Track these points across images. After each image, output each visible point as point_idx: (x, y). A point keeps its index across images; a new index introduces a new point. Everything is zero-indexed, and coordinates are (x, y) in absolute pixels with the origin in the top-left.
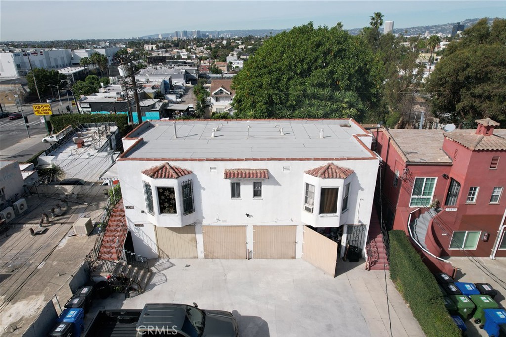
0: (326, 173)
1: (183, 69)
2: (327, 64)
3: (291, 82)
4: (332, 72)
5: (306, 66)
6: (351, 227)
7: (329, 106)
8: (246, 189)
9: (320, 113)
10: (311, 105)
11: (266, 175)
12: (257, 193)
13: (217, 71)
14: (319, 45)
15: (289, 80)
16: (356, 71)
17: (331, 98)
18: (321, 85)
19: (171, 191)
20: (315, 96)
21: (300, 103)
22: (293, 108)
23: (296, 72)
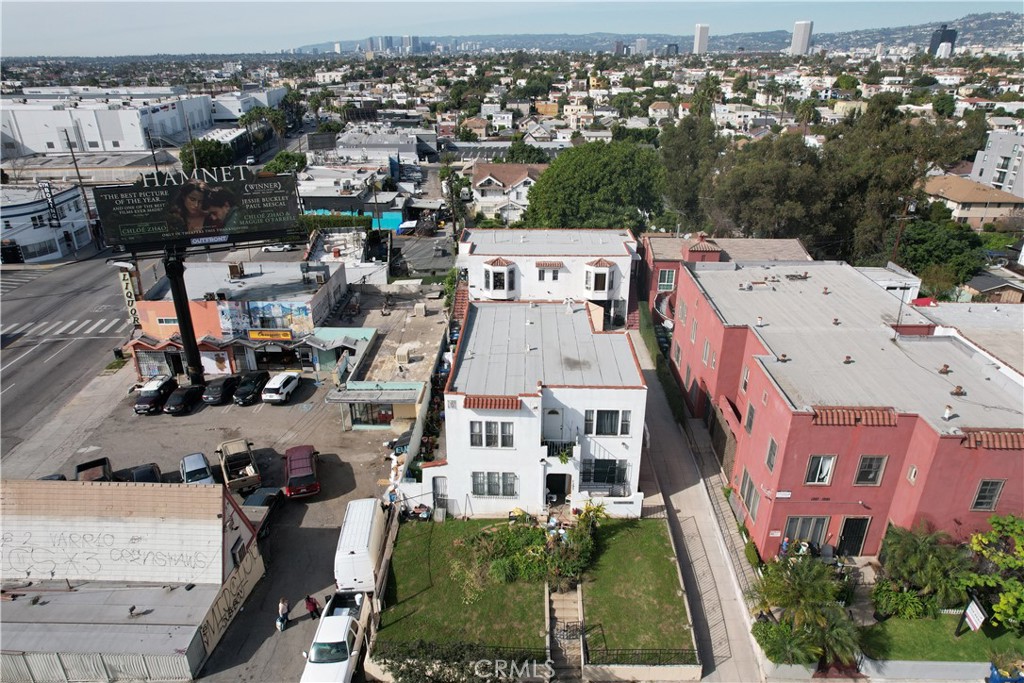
0: (598, 264)
1: (413, 133)
2: (611, 183)
3: (582, 197)
4: (616, 189)
5: (594, 184)
6: (617, 302)
7: (613, 218)
8: (549, 275)
9: (605, 223)
10: (598, 217)
11: (561, 265)
12: (555, 278)
13: (469, 136)
14: (606, 165)
15: (580, 195)
16: (638, 188)
17: (614, 212)
18: (607, 201)
19: (502, 274)
20: (601, 210)
21: (588, 215)
22: (583, 220)
23: (585, 189)
